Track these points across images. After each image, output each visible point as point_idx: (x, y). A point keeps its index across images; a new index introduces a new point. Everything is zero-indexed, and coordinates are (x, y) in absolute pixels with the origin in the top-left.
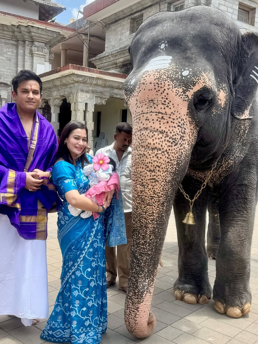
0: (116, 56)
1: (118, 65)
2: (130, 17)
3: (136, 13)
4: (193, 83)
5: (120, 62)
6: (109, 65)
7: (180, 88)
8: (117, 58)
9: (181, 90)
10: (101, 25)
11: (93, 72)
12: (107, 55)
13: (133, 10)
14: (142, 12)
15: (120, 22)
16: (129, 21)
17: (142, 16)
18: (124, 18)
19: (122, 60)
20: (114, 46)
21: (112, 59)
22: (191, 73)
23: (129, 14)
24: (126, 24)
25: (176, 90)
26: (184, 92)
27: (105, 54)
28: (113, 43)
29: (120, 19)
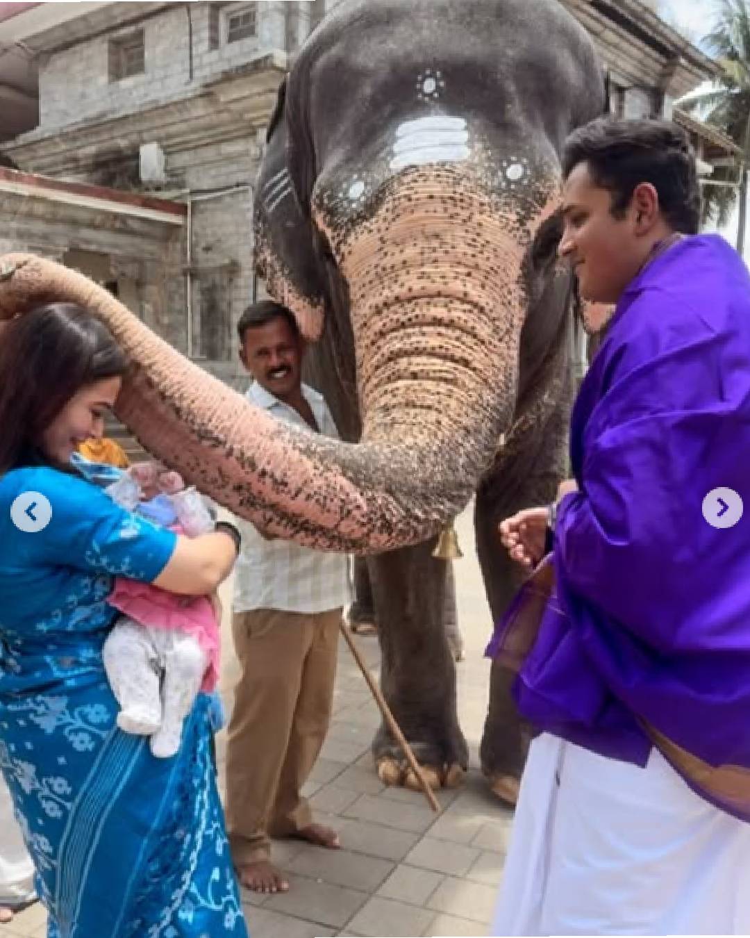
0: (75, 139)
1: (82, 163)
2: (107, 36)
3: (124, 24)
4: (541, 198)
5: (87, 157)
6: (56, 164)
7: (511, 211)
8: (78, 144)
9: (514, 217)
10: (23, 53)
11: (19, 179)
12: (46, 135)
13: (115, 18)
14: (141, 25)
15: (78, 48)
16: (106, 46)
17: (140, 35)
18: (88, 38)
19: (92, 150)
20: (66, 114)
21: (63, 147)
22: (529, 172)
23: (103, 26)
24: (98, 52)
25: (502, 216)
26: (522, 221)
27: (43, 133)
28: (62, 105)
29: (78, 41)
